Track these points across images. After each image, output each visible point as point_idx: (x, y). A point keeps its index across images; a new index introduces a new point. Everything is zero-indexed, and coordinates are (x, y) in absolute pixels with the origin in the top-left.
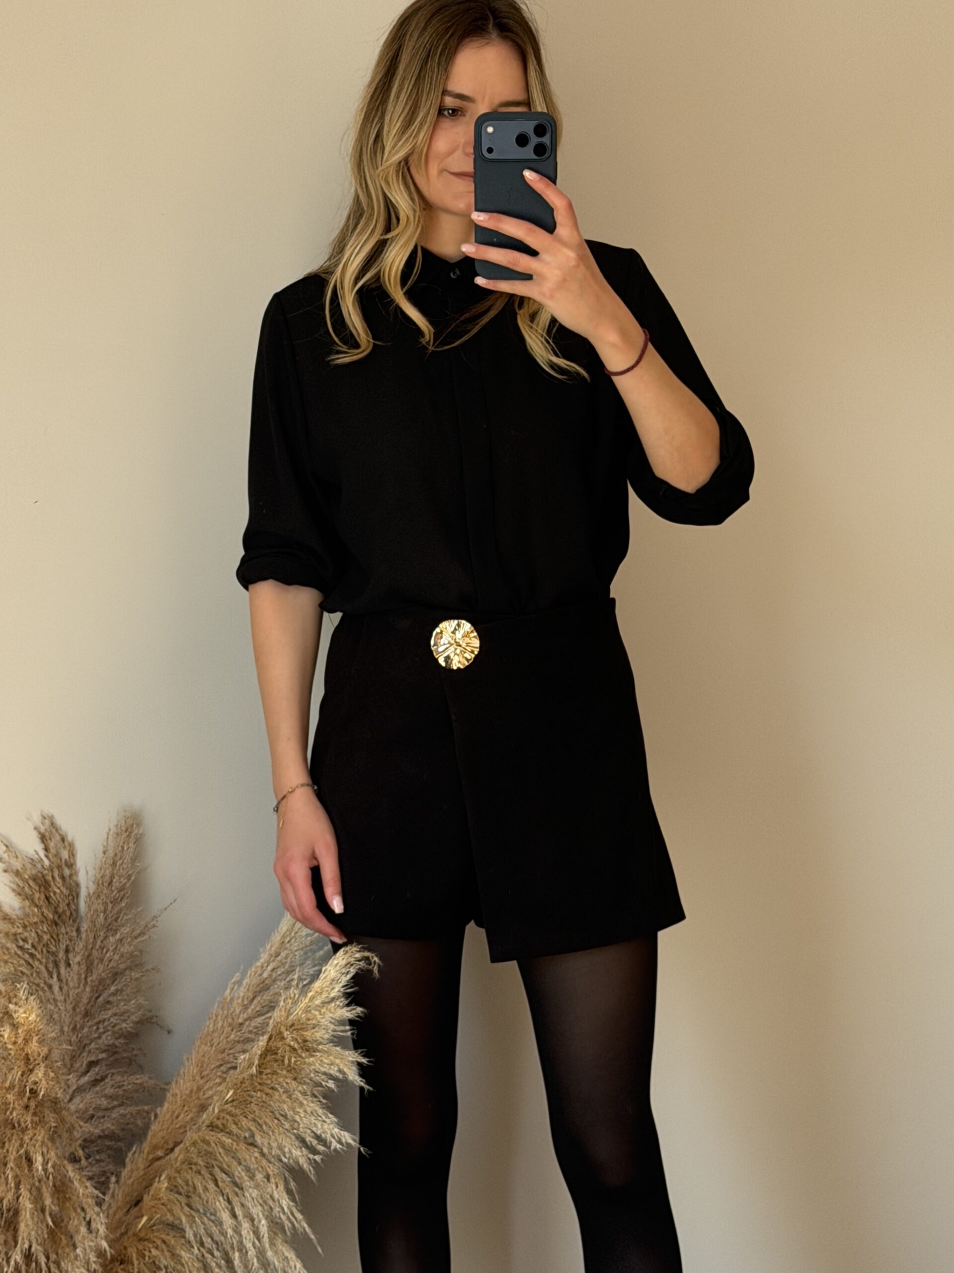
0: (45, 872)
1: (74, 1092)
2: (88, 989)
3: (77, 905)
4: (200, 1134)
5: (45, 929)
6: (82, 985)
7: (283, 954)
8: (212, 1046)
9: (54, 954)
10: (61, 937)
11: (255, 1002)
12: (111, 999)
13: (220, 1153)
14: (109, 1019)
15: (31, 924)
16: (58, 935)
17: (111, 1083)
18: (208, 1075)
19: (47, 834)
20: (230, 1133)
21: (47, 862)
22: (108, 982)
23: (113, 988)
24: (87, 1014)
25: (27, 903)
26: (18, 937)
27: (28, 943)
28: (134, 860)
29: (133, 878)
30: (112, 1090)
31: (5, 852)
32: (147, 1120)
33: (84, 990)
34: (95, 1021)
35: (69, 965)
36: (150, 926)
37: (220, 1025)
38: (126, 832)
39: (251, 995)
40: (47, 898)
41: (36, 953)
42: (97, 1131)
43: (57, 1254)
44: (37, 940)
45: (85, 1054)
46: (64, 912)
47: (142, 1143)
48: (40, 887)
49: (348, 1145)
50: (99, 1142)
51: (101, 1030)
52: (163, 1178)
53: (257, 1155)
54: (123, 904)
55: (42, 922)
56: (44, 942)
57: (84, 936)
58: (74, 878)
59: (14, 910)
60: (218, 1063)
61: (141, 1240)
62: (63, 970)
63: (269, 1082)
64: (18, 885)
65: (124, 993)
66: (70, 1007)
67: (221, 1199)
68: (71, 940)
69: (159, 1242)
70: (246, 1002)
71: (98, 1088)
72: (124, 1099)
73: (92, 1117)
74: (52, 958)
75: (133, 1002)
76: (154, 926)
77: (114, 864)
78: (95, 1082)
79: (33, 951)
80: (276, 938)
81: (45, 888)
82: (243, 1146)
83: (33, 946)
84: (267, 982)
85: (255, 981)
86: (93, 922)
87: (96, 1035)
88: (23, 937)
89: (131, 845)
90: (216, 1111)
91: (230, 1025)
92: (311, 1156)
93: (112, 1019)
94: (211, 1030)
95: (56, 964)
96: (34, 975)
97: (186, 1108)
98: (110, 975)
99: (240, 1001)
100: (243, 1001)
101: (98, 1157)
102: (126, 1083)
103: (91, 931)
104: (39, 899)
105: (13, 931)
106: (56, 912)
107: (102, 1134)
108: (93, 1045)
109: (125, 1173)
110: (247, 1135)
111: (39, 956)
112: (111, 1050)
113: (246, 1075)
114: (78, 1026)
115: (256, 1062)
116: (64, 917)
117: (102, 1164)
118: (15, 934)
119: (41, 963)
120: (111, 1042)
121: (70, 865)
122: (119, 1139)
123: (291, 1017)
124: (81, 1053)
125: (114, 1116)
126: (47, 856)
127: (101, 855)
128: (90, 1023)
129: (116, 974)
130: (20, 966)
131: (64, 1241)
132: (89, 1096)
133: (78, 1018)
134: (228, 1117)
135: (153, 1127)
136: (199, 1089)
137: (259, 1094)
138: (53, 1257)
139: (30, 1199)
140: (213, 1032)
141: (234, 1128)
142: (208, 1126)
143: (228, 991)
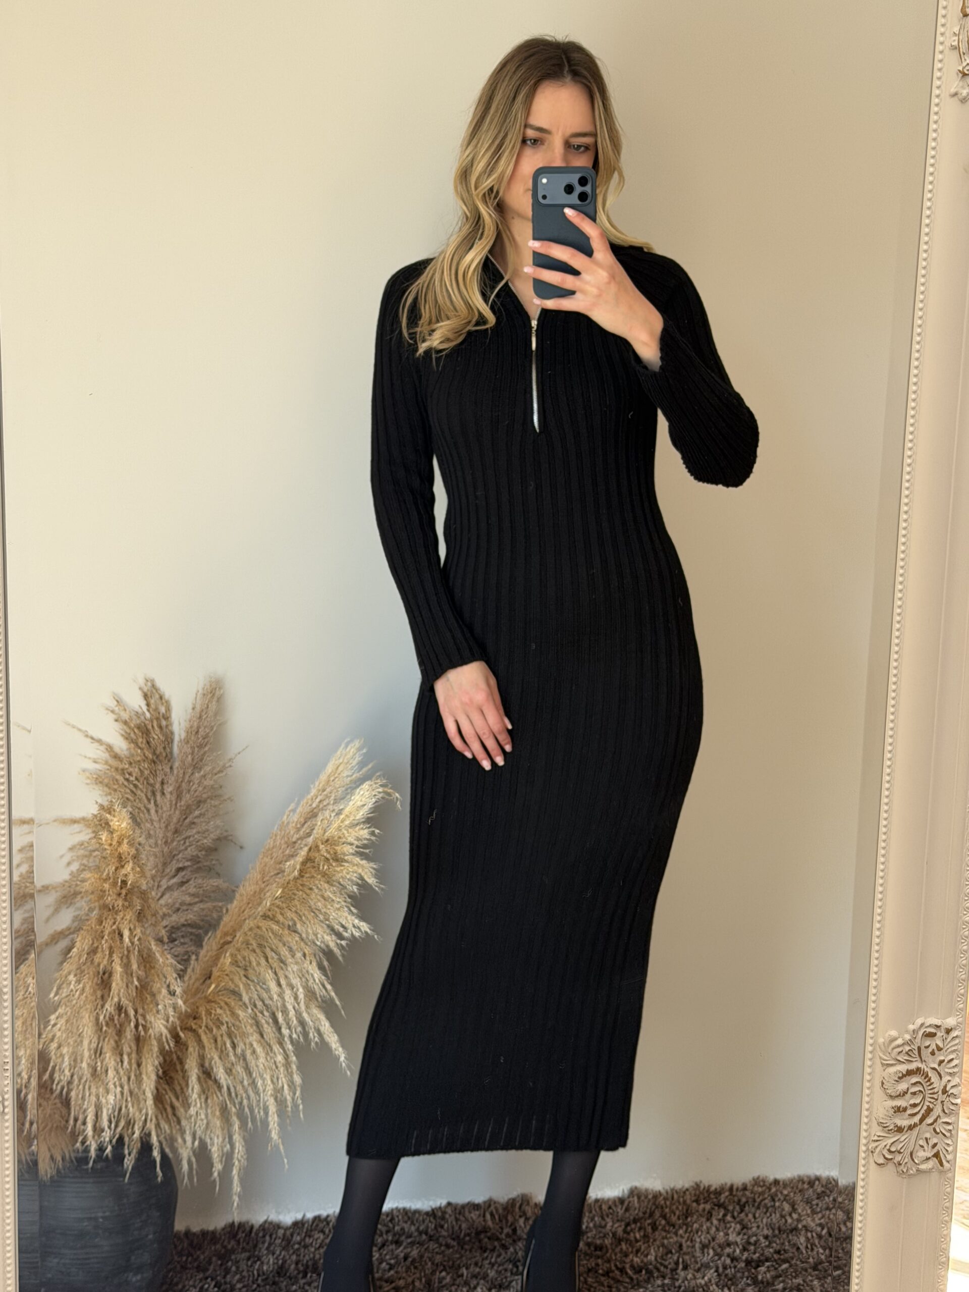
0: (147, 722)
1: (165, 889)
2: (177, 812)
3: (171, 749)
4: (255, 921)
5: (146, 766)
6: (173, 810)
7: (328, 790)
8: (272, 858)
10: (158, 772)
11: (306, 826)
12: (195, 820)
13: (270, 937)
14: (194, 836)
15: (135, 762)
16: (155, 771)
17: (194, 884)
18: (268, 880)
19: (149, 693)
20: (278, 922)
21: (148, 715)
22: (194, 807)
23: (197, 813)
24: (176, 831)
25: (132, 745)
26: (125, 772)
27: (132, 776)
28: (216, 714)
29: (215, 729)
30: (194, 890)
31: (116, 706)
32: (220, 914)
33: (175, 813)
34: (183, 837)
35: (163, 794)
36: (227, 765)
37: (278, 843)
38: (211, 692)
39: (302, 820)
40: (148, 743)
41: (139, 784)
42: (182, 920)
43: (143, 1008)
44: (139, 774)
45: (174, 862)
46: (161, 753)
47: (216, 931)
48: (143, 734)
49: (366, 932)
50: (184, 929)
51: (187, 844)
52: (228, 954)
53: (297, 939)
54: (206, 749)
55: (144, 761)
56: (145, 776)
57: (175, 772)
58: (170, 728)
59: (122, 751)
60: (276, 872)
61: (209, 1001)
62: (158, 797)
63: (308, 884)
64: (126, 732)
65: (206, 816)
66: (163, 825)
67: (270, 971)
68: (166, 775)
69: (222, 1004)
70: (299, 826)
71: (184, 888)
72: (203, 897)
73: (178, 910)
74: (150, 788)
75: (212, 823)
76: (230, 766)
77: (200, 717)
78: (183, 883)
79: (136, 782)
80: (323, 777)
81: (147, 734)
82: (286, 932)
83: (137, 779)
84: (315, 811)
85: (308, 809)
86: (183, 762)
87: (183, 848)
88: (129, 771)
89: (214, 703)
90: (268, 904)
91: (286, 843)
92: (339, 941)
93: (196, 836)
94: (271, 846)
95: (154, 793)
96: (137, 801)
97: (250, 905)
98: (195, 802)
99: (294, 825)
100: (296, 825)
101: (182, 940)
102: (205, 885)
103: (181, 768)
104: (142, 743)
105: (121, 766)
106: (154, 753)
107: (186, 923)
108: (180, 856)
109: (202, 953)
110: (291, 924)
111: (141, 786)
112: (195, 860)
113: (291, 877)
114: (169, 841)
115: (298, 867)
116: (161, 758)
117: (186, 946)
118: (123, 770)
119: (142, 791)
120: (194, 854)
121: (167, 718)
122: (199, 927)
123: (327, 834)
124: (171, 861)
125: (195, 909)
126: (148, 711)
127: (190, 711)
128: (178, 839)
129: (200, 802)
130: (126, 793)
131: (149, 999)
132: (176, 894)
133: (169, 834)
134: (276, 909)
135: (224, 919)
136: (261, 890)
137: (301, 893)
138: (140, 1011)
139: (120, 965)
140: (273, 848)
141: (280, 918)
142: (262, 916)
143: (285, 817)
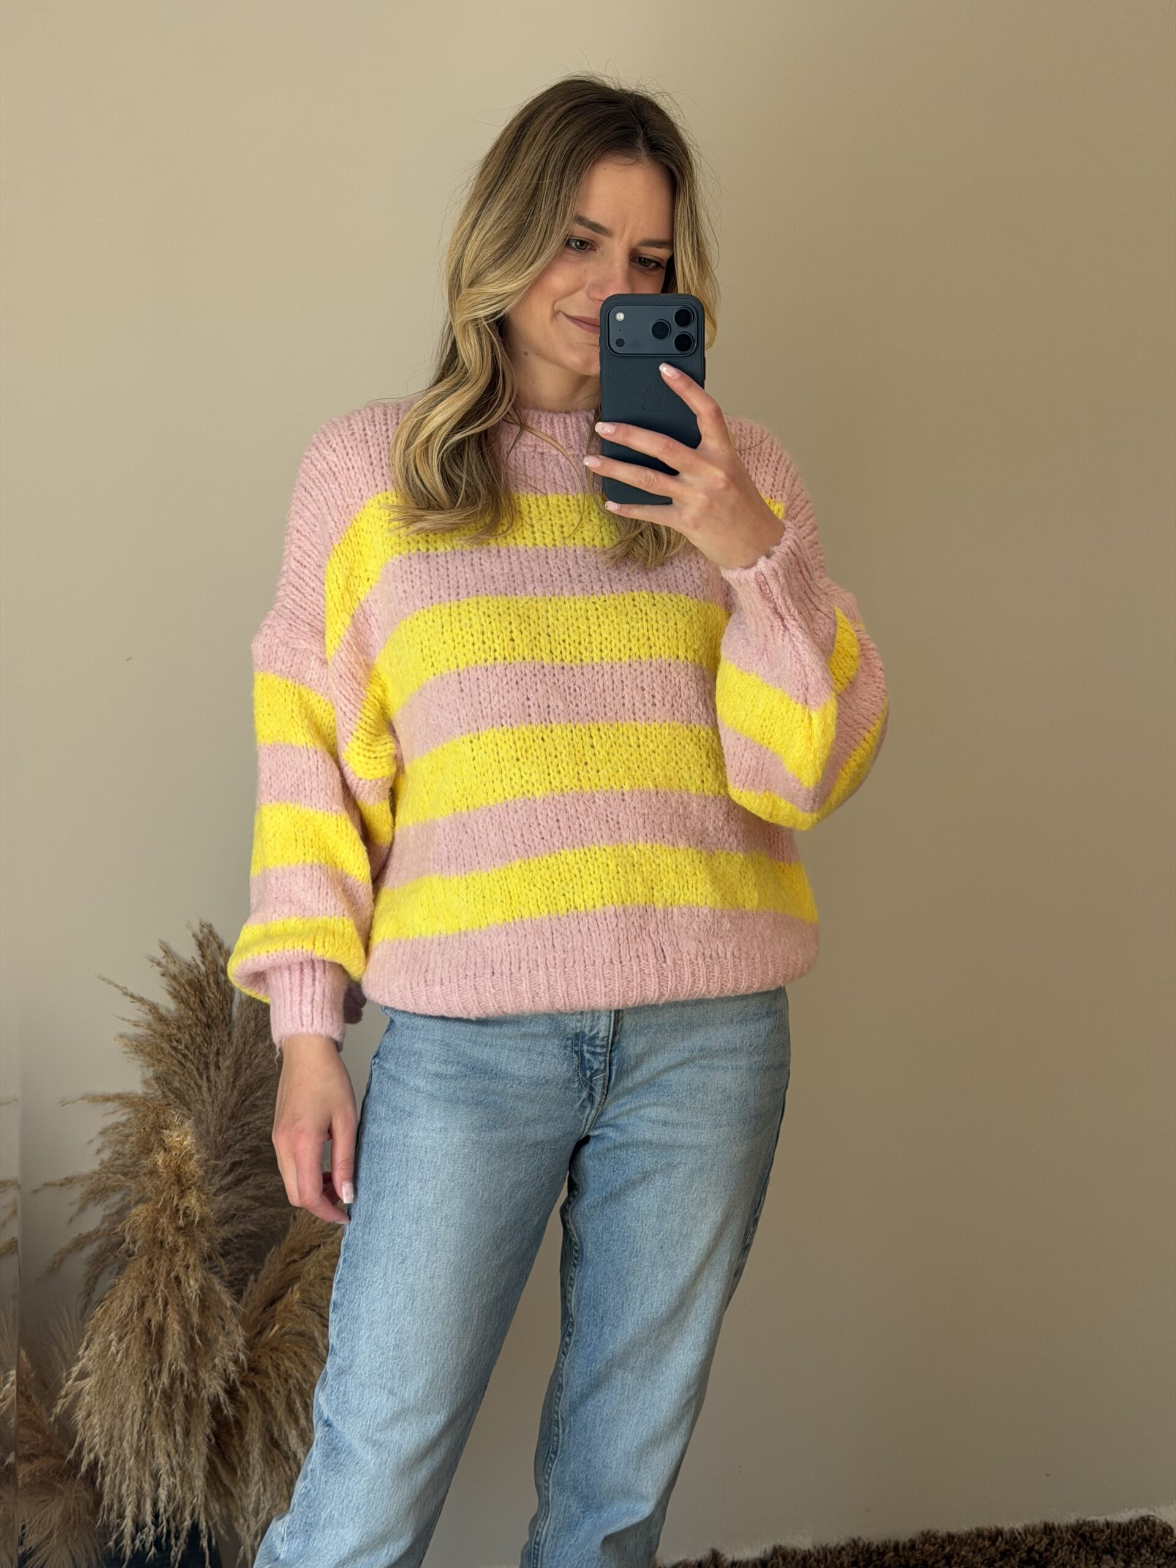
0: (201, 978)
2: (235, 1093)
3: (230, 1011)
5: (199, 1032)
6: (230, 1088)
9: (205, 1056)
10: (213, 1039)
15: (185, 1026)
16: (210, 1038)
17: (253, 1183)
19: (205, 941)
22: (256, 1086)
24: (233, 1117)
25: (182, 1006)
26: (172, 1038)
27: (181, 1044)
31: (164, 957)
32: (285, 1225)
33: (232, 1093)
34: (241, 1123)
35: (218, 1067)
40: (201, 1002)
41: (189, 1054)
42: (239, 1231)
44: (190, 1041)
45: (229, 1154)
46: (217, 1016)
47: (281, 1245)
48: (195, 992)
50: (239, 1241)
51: (246, 1132)
52: (296, 1287)
55: (197, 1025)
56: (198, 1044)
57: (234, 1040)
59: (169, 1012)
61: (271, 1350)
62: (212, 1072)
64: (175, 989)
66: (217, 1109)
68: (222, 1044)
69: (291, 1354)
71: (240, 1188)
73: (234, 1216)
74: (203, 1060)
78: (238, 1182)
79: (186, 1052)
81: (200, 992)
83: (186, 1047)
86: (244, 1028)
87: (240, 1137)
88: (177, 1037)
95: (207, 1067)
96: (186, 1074)
98: (258, 1080)
101: (237, 1255)
102: (267, 1185)
103: (241, 1037)
104: (194, 1002)
105: (168, 1032)
106: (209, 1016)
107: (241, 1233)
108: (237, 1146)
109: (262, 1273)
111: (191, 1057)
114: (224, 1128)
116: (217, 1022)
118: (170, 1036)
119: (193, 1063)
122: (260, 1239)
126: (203, 963)
132: (231, 1196)
